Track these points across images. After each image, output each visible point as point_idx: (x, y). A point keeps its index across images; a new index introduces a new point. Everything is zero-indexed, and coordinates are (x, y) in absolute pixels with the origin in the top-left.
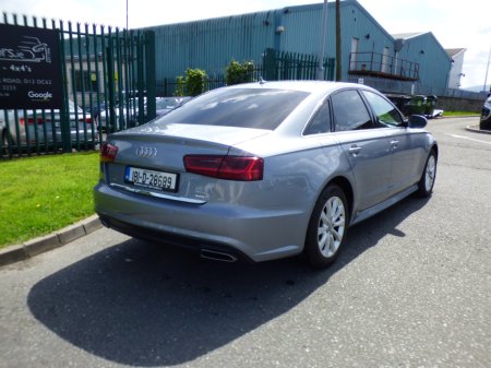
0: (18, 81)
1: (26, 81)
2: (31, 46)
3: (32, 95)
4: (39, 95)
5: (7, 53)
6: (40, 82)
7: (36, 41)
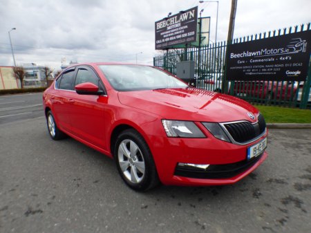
0: (282, 65)
1: (286, 65)
2: (295, 44)
3: (289, 73)
4: (292, 73)
5: (280, 51)
6: (295, 65)
7: (299, 40)
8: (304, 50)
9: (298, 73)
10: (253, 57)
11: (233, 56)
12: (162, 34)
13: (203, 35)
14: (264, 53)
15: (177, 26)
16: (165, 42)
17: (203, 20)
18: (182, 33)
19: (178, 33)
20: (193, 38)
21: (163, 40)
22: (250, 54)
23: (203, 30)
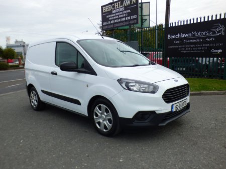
0: (208, 45)
1: (212, 45)
2: (216, 28)
3: (213, 51)
4: (216, 51)
5: (206, 33)
6: (218, 44)
7: (219, 26)
8: (223, 33)
9: (220, 51)
10: (185, 38)
11: (169, 37)
12: (107, 17)
13: (144, 18)
14: (194, 35)
15: (121, 10)
16: (111, 24)
17: (144, 5)
18: (126, 17)
19: (122, 16)
20: (136, 21)
21: (109, 23)
22: (184, 36)
23: (144, 14)
